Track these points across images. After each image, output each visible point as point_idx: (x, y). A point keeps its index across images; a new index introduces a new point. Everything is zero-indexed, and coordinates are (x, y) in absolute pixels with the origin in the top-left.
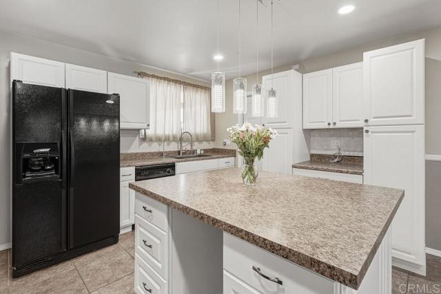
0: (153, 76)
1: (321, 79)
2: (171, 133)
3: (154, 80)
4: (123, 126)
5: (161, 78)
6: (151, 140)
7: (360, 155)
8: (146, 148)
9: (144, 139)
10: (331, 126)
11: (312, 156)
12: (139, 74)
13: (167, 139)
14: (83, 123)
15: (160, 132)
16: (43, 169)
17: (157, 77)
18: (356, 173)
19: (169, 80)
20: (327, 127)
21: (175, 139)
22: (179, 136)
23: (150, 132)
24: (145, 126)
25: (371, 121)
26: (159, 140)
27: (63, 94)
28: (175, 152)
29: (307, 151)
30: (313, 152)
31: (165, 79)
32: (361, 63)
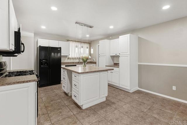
0: (71, 41)
1: (114, 42)
2: (76, 57)
3: (72, 42)
4: (62, 55)
5: (73, 41)
6: (70, 59)
7: (118, 63)
8: (69, 61)
9: (69, 58)
10: (116, 55)
11: (114, 63)
12: (67, 40)
13: (75, 59)
14: (53, 54)
15: (73, 56)
16: (45, 65)
17: (72, 41)
18: (117, 67)
19: (76, 41)
20: (115, 55)
21: (78, 58)
22: (79, 58)
23: (70, 56)
24: (68, 55)
25: (121, 54)
26: (73, 59)
27: (49, 48)
28: (77, 62)
29: (112, 62)
30: (114, 62)
31: (75, 41)
32: (118, 39)
